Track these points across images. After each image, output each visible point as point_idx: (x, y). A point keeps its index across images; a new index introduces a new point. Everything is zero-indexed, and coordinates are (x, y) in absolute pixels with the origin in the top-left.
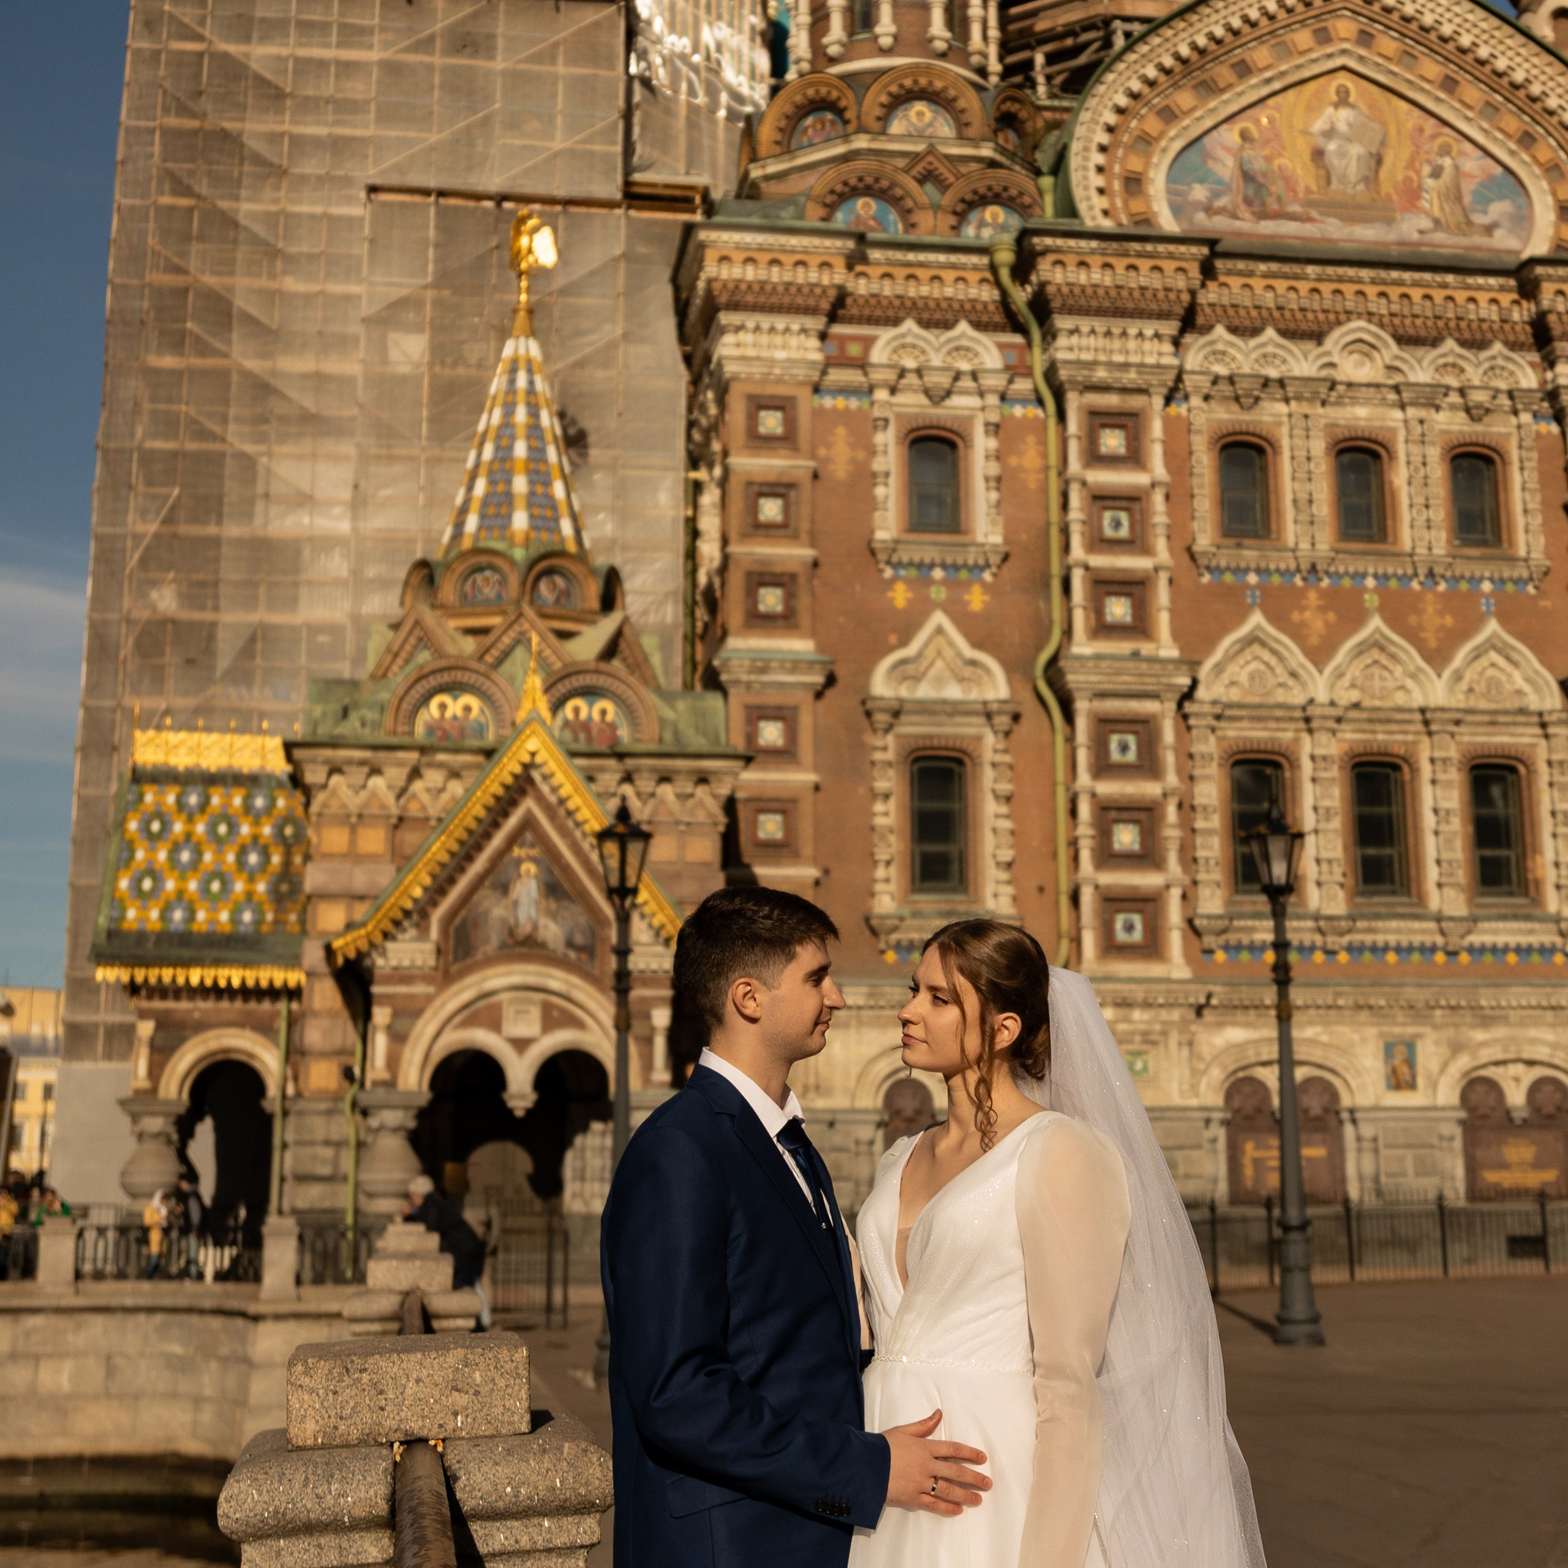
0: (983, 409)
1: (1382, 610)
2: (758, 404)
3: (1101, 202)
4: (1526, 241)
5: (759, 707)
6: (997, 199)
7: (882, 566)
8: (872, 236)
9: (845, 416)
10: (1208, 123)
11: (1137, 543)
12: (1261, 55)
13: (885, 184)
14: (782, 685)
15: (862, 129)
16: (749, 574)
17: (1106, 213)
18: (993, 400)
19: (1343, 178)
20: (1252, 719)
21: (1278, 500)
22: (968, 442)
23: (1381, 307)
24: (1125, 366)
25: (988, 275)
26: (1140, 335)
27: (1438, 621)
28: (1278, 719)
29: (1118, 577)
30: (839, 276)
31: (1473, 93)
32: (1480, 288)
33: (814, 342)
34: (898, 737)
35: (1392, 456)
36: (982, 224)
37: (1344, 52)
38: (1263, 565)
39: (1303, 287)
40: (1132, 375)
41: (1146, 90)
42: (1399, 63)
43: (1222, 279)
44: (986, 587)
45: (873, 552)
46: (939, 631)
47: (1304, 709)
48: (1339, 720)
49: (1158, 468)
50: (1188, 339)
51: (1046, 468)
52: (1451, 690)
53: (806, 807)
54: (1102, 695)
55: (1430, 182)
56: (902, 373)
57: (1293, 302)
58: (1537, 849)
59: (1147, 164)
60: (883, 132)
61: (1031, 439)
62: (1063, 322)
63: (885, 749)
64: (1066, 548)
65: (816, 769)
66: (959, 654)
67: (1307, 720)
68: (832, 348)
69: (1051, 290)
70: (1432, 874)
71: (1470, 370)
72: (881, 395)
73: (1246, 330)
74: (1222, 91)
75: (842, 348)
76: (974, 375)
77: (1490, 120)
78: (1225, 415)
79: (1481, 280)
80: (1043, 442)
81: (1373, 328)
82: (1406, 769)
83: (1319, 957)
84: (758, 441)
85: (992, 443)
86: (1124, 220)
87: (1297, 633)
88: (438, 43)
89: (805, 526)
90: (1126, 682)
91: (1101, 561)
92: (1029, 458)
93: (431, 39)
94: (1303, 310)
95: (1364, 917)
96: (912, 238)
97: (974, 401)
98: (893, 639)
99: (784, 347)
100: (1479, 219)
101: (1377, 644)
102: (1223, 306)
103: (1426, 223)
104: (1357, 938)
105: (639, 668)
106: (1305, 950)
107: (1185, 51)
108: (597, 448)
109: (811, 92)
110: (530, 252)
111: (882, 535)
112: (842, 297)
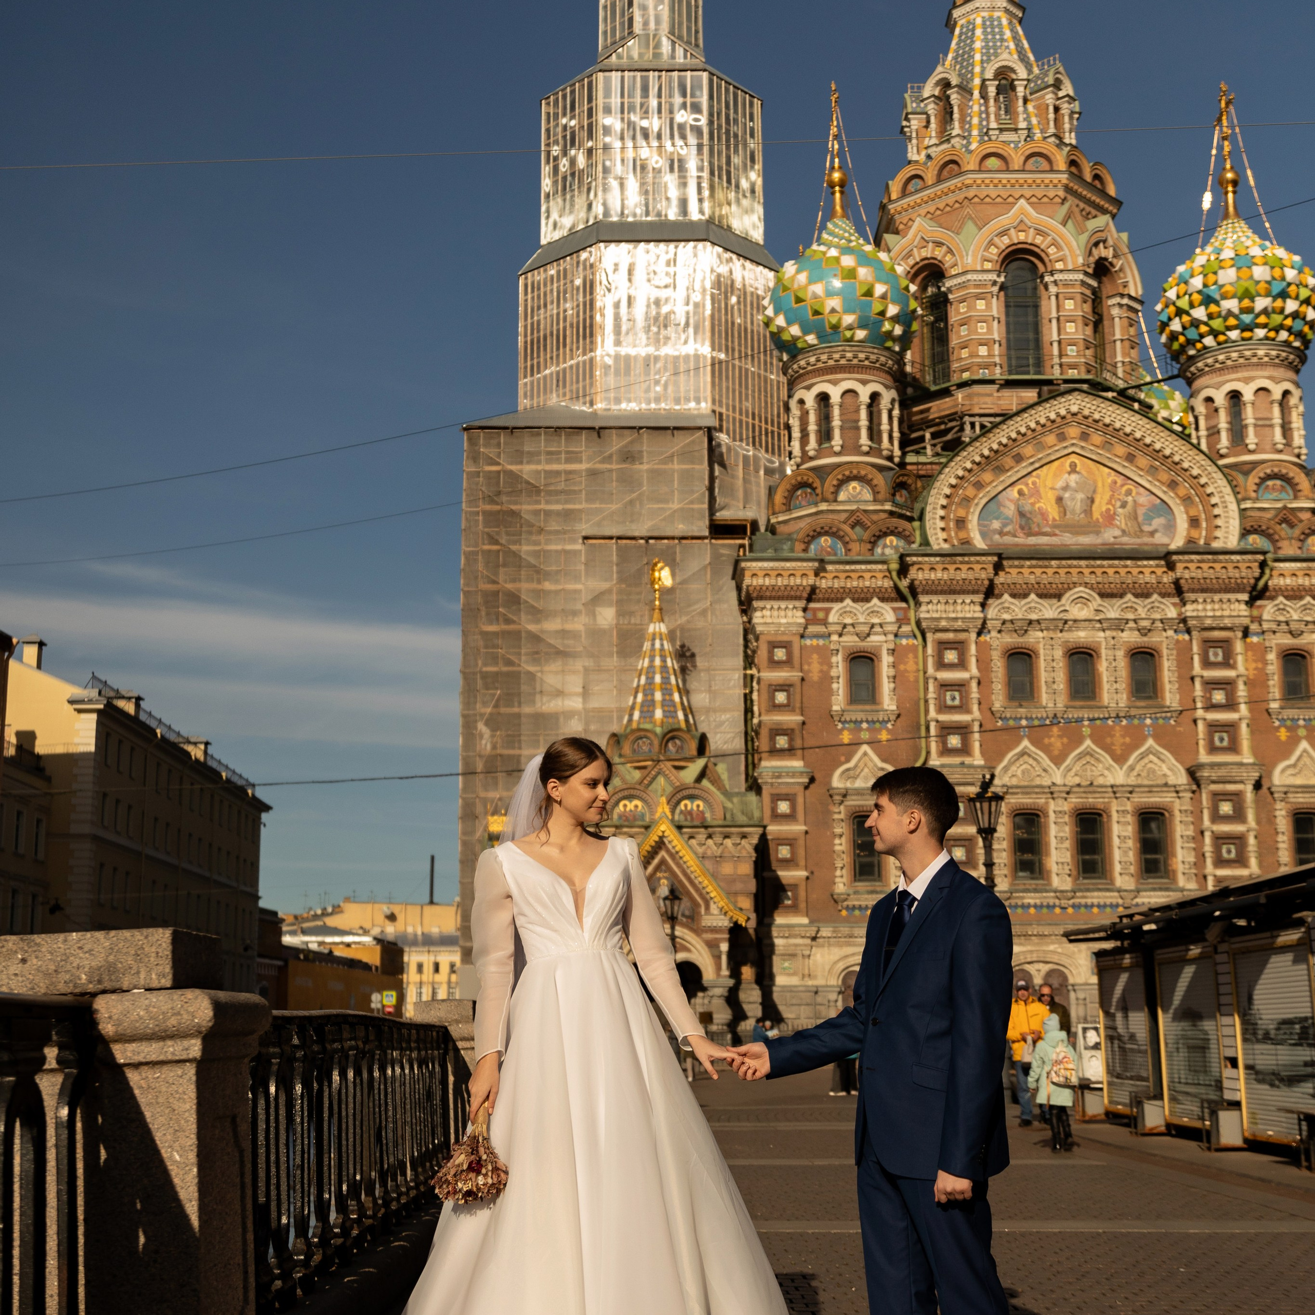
0: (886, 642)
1: (1091, 736)
2: (773, 645)
3: (942, 535)
4: (1172, 539)
5: (778, 795)
6: (892, 533)
7: (837, 723)
8: (828, 558)
9: (817, 649)
10: (1000, 488)
11: (963, 708)
12: (1028, 450)
13: (834, 530)
14: (788, 784)
15: (824, 500)
16: (771, 730)
17: (945, 540)
18: (891, 637)
19: (1073, 512)
20: (1023, 793)
21: (1039, 681)
22: (880, 660)
23: (1092, 579)
24: (956, 619)
25: (887, 574)
26: (963, 602)
27: (1122, 740)
28: (1037, 793)
29: (954, 725)
30: (811, 580)
31: (1143, 461)
32: (1145, 566)
33: (800, 613)
34: (845, 807)
35: (1099, 656)
36: (885, 546)
37: (1073, 445)
38: (1029, 715)
39: (1050, 571)
40: (960, 623)
41: (967, 474)
42: (1103, 448)
43: (1008, 570)
44: (889, 731)
45: (832, 716)
46: (865, 754)
47: (1049, 787)
48: (1068, 793)
49: (974, 670)
50: (990, 601)
51: (918, 672)
52: (1128, 776)
53: (801, 842)
55: (1120, 510)
56: (845, 626)
57: (1045, 579)
58: (1174, 855)
59: (968, 513)
60: (835, 501)
61: (911, 656)
62: (923, 598)
63: (840, 813)
64: (927, 711)
65: (806, 823)
66: (875, 765)
67: (1052, 793)
68: (809, 615)
69: (917, 583)
70: (1117, 868)
71: (1140, 610)
72: (835, 638)
73: (1019, 594)
74: (1008, 471)
75: (815, 615)
76: (881, 625)
77: (1152, 475)
78: (1010, 639)
79: (1145, 563)
80: (916, 657)
81: (1087, 590)
82: (1105, 815)
83: (1058, 911)
84: (774, 664)
85: (891, 659)
86: (956, 543)
87: (1046, 750)
88: (615, 458)
89: (798, 705)
90: (957, 778)
91: (944, 718)
92: (909, 665)
93: (610, 456)
94: (1050, 584)
95: (1080, 890)
96: (848, 558)
97: (882, 638)
98: (843, 759)
99: (786, 616)
100: (1146, 528)
101: (1088, 753)
102: (1008, 585)
103: (1117, 533)
104: (1077, 901)
105: (716, 782)
106: (1050, 907)
107: (986, 452)
108: (700, 662)
109: (799, 479)
110: (660, 579)
111: (835, 708)
112: (813, 589)
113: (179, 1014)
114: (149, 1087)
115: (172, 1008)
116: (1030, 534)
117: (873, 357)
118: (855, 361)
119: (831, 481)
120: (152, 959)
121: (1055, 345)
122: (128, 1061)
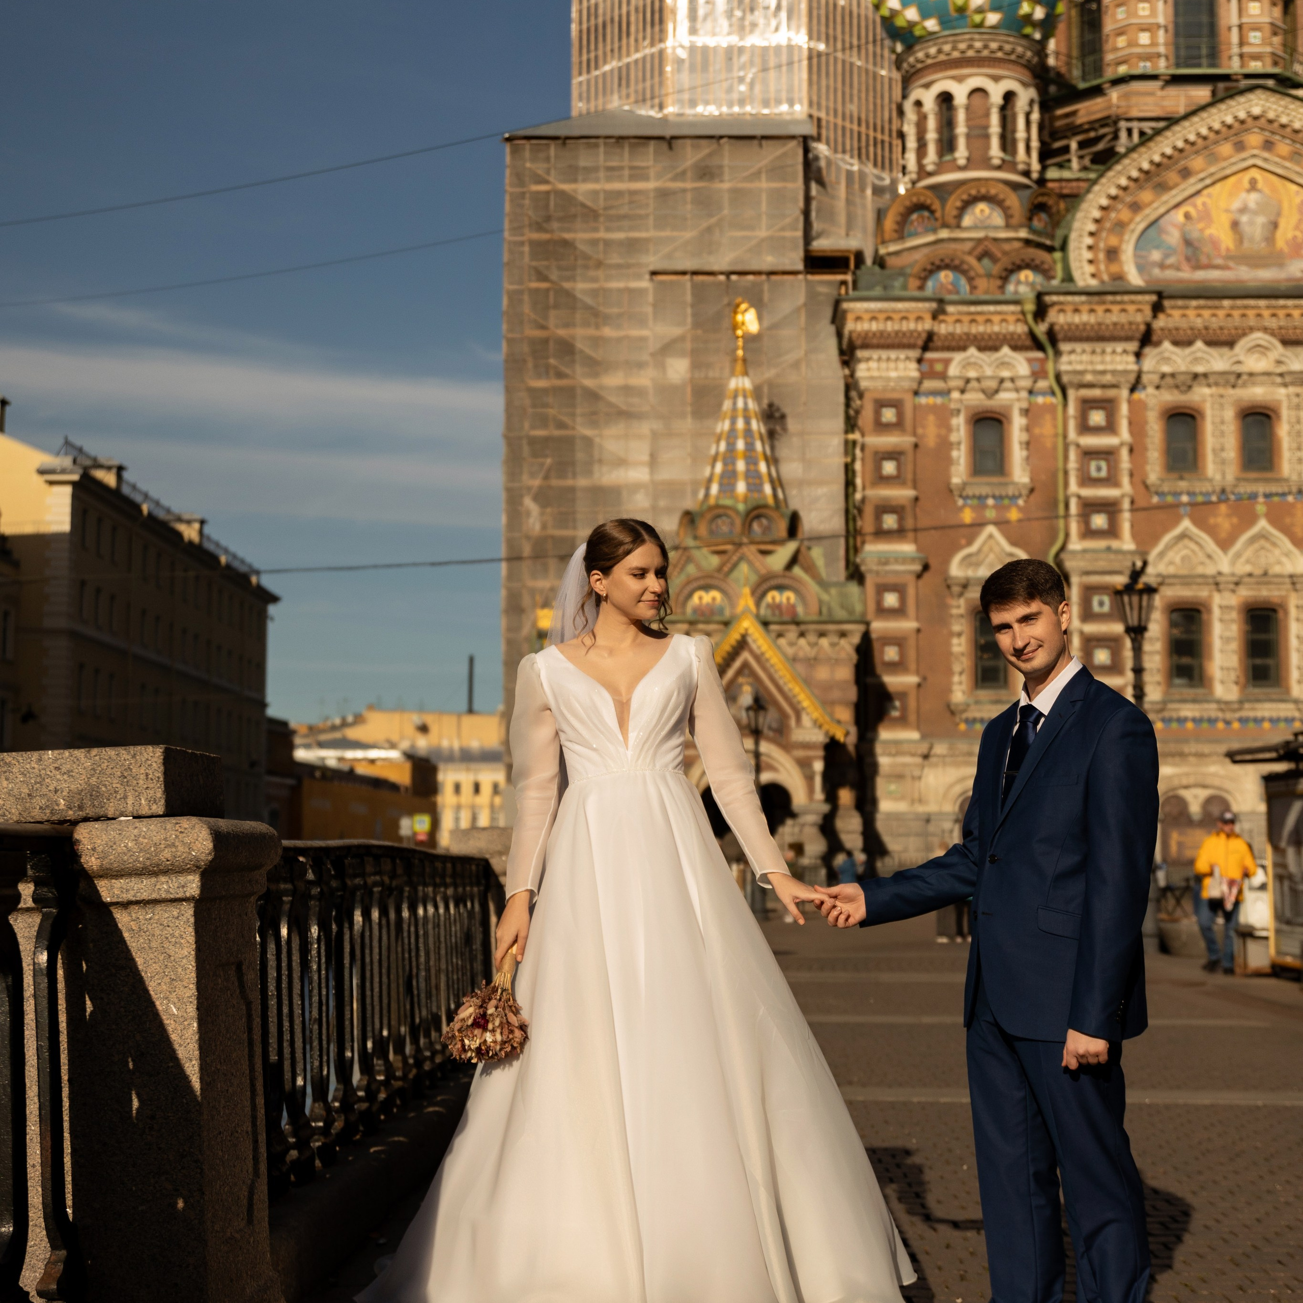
0: (1018, 400)
1: (1267, 516)
2: (881, 404)
3: (1090, 269)
5: (884, 585)
6: (1028, 266)
7: (957, 498)
8: (949, 297)
9: (933, 409)
10: (1162, 210)
11: (1111, 480)
12: (1197, 163)
13: (957, 262)
14: (896, 572)
15: (945, 225)
16: (877, 507)
17: (1093, 276)
18: (1024, 394)
20: (1182, 584)
21: (1203, 449)
22: (1010, 422)
23: (1273, 323)
24: (1103, 372)
25: (1021, 317)
26: (1114, 352)
28: (1199, 584)
29: (1099, 501)
30: (927, 325)
33: (913, 365)
34: (967, 600)
35: (1279, 417)
36: (1019, 282)
37: (1254, 156)
38: (1191, 490)
39: (1221, 313)
41: (1121, 193)
42: (1292, 160)
43: (1169, 311)
44: (1020, 509)
45: (951, 491)
46: (991, 536)
47: (1214, 577)
48: (1237, 584)
49: (1125, 433)
50: (1147, 350)
51: (1056, 435)
53: (911, 643)
54: (1088, 573)
56: (968, 381)
57: (1215, 323)
59: (1121, 241)
60: (959, 226)
61: (1048, 417)
62: (1064, 347)
63: (958, 607)
64: (1066, 484)
65: (917, 619)
66: (1003, 550)
67: (1217, 584)
68: (925, 367)
69: (1057, 328)
70: (1295, 674)
72: (955, 395)
73: (1183, 342)
74: (1171, 188)
75: (931, 367)
76: (1012, 380)
78: (1170, 397)
80: (1055, 418)
81: (1267, 337)
82: (1280, 611)
83: (1221, 725)
84: (881, 427)
85: (1024, 421)
87: (1212, 531)
88: (689, 174)
89: (909, 476)
90: (1102, 565)
91: (1089, 492)
92: (1046, 429)
93: (684, 173)
94: (1221, 328)
95: (1249, 701)
96: (973, 297)
97: (1012, 395)
98: (963, 542)
99: (896, 369)
101: (1262, 536)
102: (1170, 330)
104: (1244, 714)
105: (810, 569)
106: (1212, 721)
107: (1146, 166)
108: (792, 424)
109: (915, 199)
110: (743, 323)
111: (956, 480)
112: (930, 336)
113: (173, 845)
114: (140, 929)
115: (165, 839)
116: (1198, 267)
117: (1008, 47)
118: (985, 53)
119: (954, 202)
120: (141, 782)
121: (1235, 32)
122: (115, 900)
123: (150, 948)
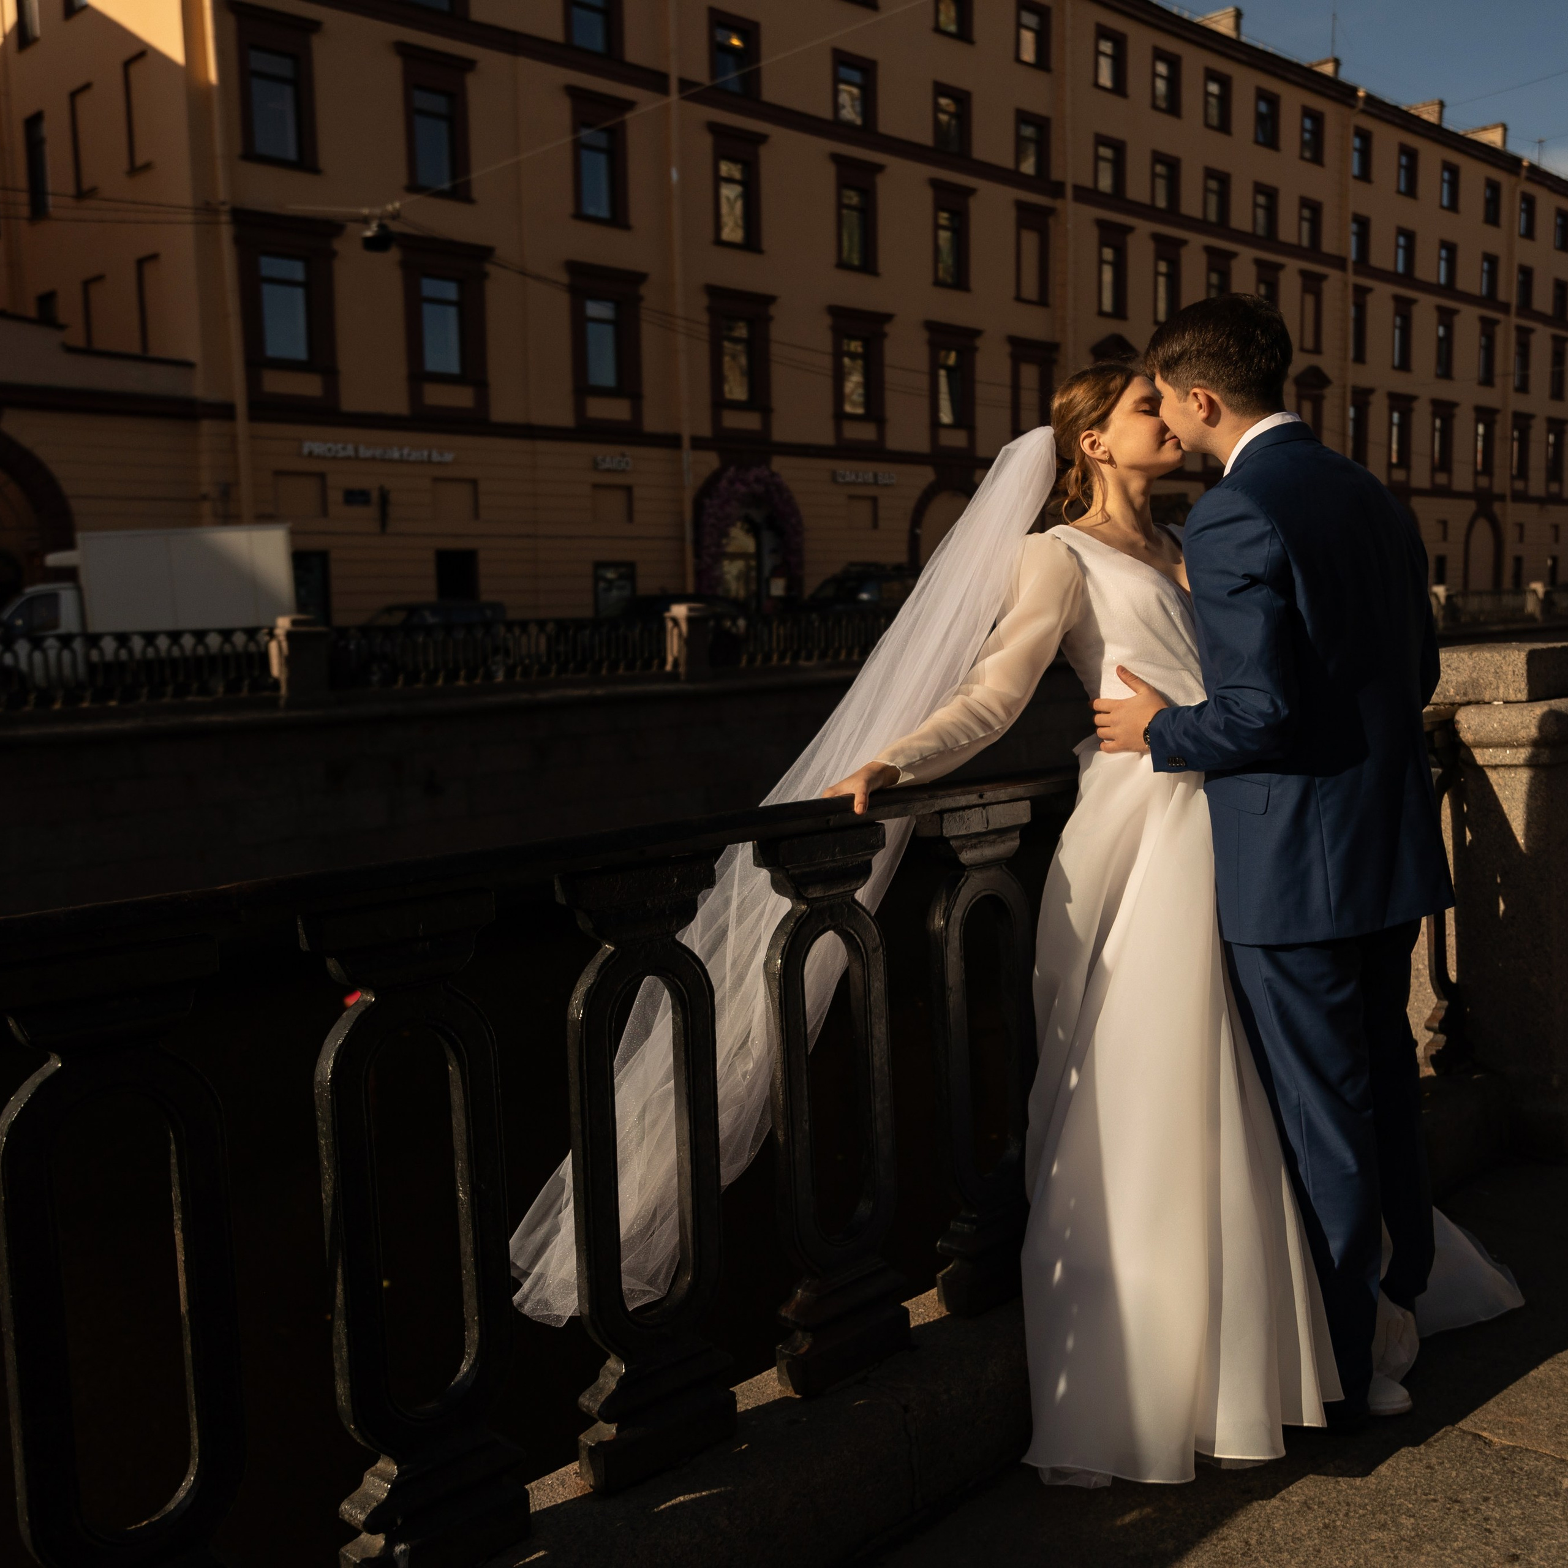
113: (1528, 727)
114: (1506, 784)
115: (1522, 723)
120: (1510, 677)
122: (1486, 763)
123: (1513, 798)
